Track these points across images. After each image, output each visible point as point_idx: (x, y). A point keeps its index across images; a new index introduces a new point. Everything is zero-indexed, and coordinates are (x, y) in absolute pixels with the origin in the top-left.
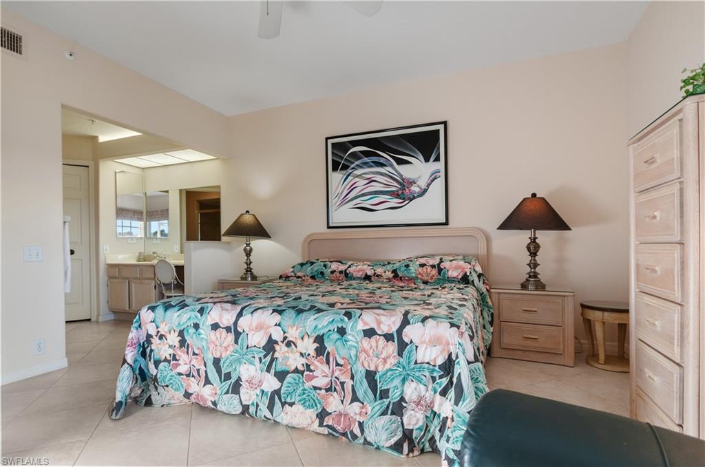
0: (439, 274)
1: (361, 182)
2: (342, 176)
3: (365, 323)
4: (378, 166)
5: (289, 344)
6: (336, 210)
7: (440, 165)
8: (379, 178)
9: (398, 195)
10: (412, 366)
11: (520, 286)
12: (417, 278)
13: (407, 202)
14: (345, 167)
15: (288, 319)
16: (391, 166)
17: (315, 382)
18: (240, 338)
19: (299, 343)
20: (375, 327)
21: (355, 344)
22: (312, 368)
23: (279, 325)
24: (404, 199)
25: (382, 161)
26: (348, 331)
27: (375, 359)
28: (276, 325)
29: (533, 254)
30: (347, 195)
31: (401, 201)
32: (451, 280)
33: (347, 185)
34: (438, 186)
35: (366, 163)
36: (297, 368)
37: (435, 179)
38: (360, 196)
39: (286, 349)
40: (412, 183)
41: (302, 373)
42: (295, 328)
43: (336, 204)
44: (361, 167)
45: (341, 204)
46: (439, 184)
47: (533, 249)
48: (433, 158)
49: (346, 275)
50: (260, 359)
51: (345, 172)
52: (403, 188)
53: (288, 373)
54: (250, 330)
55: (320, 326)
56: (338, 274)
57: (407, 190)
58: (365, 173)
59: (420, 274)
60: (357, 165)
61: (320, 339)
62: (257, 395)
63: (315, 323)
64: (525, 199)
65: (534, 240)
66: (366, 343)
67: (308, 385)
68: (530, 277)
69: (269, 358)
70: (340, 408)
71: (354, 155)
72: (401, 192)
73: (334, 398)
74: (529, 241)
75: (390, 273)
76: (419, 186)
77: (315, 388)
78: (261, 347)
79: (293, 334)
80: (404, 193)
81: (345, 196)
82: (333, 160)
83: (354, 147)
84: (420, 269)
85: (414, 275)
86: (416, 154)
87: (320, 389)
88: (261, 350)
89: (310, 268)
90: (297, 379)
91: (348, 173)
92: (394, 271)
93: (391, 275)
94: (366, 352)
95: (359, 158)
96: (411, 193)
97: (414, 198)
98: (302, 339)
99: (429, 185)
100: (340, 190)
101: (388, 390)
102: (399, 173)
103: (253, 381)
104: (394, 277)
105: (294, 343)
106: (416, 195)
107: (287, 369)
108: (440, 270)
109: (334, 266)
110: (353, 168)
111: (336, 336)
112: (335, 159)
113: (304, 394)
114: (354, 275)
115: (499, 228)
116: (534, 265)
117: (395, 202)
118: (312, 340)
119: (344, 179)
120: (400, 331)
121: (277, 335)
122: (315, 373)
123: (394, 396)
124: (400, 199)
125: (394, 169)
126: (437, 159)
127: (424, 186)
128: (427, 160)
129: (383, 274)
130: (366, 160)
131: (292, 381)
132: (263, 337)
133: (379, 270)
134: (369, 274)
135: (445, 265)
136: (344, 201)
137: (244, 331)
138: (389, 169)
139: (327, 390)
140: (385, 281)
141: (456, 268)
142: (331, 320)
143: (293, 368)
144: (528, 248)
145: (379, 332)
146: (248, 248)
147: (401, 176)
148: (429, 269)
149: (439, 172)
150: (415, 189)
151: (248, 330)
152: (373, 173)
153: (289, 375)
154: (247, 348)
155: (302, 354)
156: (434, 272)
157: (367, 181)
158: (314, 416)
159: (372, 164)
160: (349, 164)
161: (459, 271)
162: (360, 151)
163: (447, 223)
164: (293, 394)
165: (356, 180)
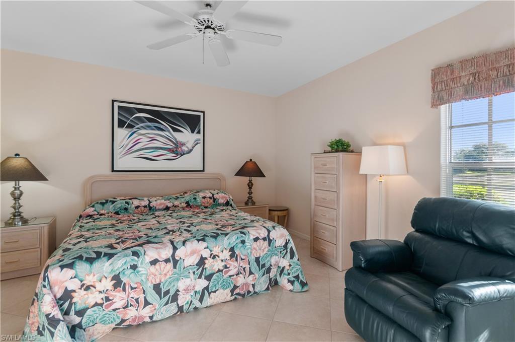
0: (214, 202)
1: (145, 140)
2: (127, 132)
3: (254, 235)
4: (158, 130)
5: (214, 257)
6: (120, 158)
7: (200, 136)
8: (159, 138)
9: (173, 151)
10: (274, 249)
11: (244, 203)
12: (201, 205)
13: (179, 156)
14: (130, 126)
15: (212, 243)
16: (169, 131)
17: (231, 273)
18: (178, 264)
19: (221, 255)
20: (258, 236)
21: (250, 247)
22: (228, 266)
23: (207, 248)
24: (177, 154)
25: (162, 127)
26: (246, 241)
27: (259, 251)
28: (205, 248)
29: (250, 188)
30: (131, 147)
31: (175, 155)
32: (220, 205)
33: (132, 140)
34: (199, 148)
35: (149, 127)
36: (219, 269)
37: (197, 144)
38: (143, 149)
39: (212, 260)
40: (183, 144)
41: (222, 270)
42: (217, 247)
43: (121, 153)
44: (145, 129)
45: (126, 154)
46: (199, 147)
47: (250, 185)
48: (196, 131)
49: (150, 208)
50: (194, 273)
51: (130, 130)
52: (177, 148)
53: (214, 274)
54: (186, 256)
55: (232, 242)
56: (143, 208)
57: (180, 149)
58: (148, 134)
59: (203, 203)
60: (142, 127)
61: (232, 250)
62: (191, 296)
63: (229, 241)
64: (247, 162)
65: (250, 181)
66: (255, 245)
67: (226, 276)
68: (249, 199)
69: (201, 269)
70: (244, 281)
71: (138, 118)
72: (175, 149)
73: (240, 277)
74: (249, 181)
75: (184, 204)
76: (187, 147)
77: (230, 276)
78: (195, 264)
79: (216, 251)
80: (177, 150)
81: (130, 148)
82: (119, 119)
83: (139, 113)
84: (203, 200)
85: (200, 204)
86: (186, 127)
87: (233, 276)
88: (195, 266)
89: (112, 206)
90: (219, 275)
91: (133, 131)
92: (187, 203)
93: (184, 205)
94: (255, 249)
95: (143, 122)
96: (182, 151)
97: (184, 154)
98: (222, 252)
99: (193, 147)
100: (125, 142)
101: (265, 263)
102: (174, 137)
103: (189, 288)
104: (187, 206)
105: (217, 255)
106: (185, 152)
107: (213, 272)
108: (214, 200)
109: (136, 203)
110: (138, 128)
111: (241, 245)
112: (120, 118)
113: (224, 282)
114: (157, 208)
115: (236, 175)
116: (250, 193)
117: (170, 156)
118: (228, 251)
119: (129, 135)
120: (268, 235)
121: (206, 254)
122: (230, 268)
123: (267, 266)
124: (175, 154)
125: (171, 134)
126: (199, 132)
127: (190, 147)
128: (193, 132)
129: (180, 205)
130: (149, 124)
131: (216, 277)
132: (196, 258)
133: (176, 203)
134: (169, 206)
135: (216, 196)
136: (129, 151)
137: (180, 258)
138: (168, 133)
139: (237, 275)
140: (181, 209)
141: (223, 198)
142: (236, 238)
143: (217, 270)
144: (249, 185)
145: (261, 238)
146: (18, 192)
147: (176, 139)
148: (209, 199)
149: (199, 140)
150: (184, 148)
151: (184, 256)
152: (155, 134)
153: (215, 275)
154: (184, 268)
155: (222, 261)
156: (211, 201)
157: (150, 139)
158: (229, 291)
159: (154, 128)
160: (134, 125)
161: (225, 199)
162: (144, 117)
163: (203, 171)
164: (217, 285)
165: (140, 137)
